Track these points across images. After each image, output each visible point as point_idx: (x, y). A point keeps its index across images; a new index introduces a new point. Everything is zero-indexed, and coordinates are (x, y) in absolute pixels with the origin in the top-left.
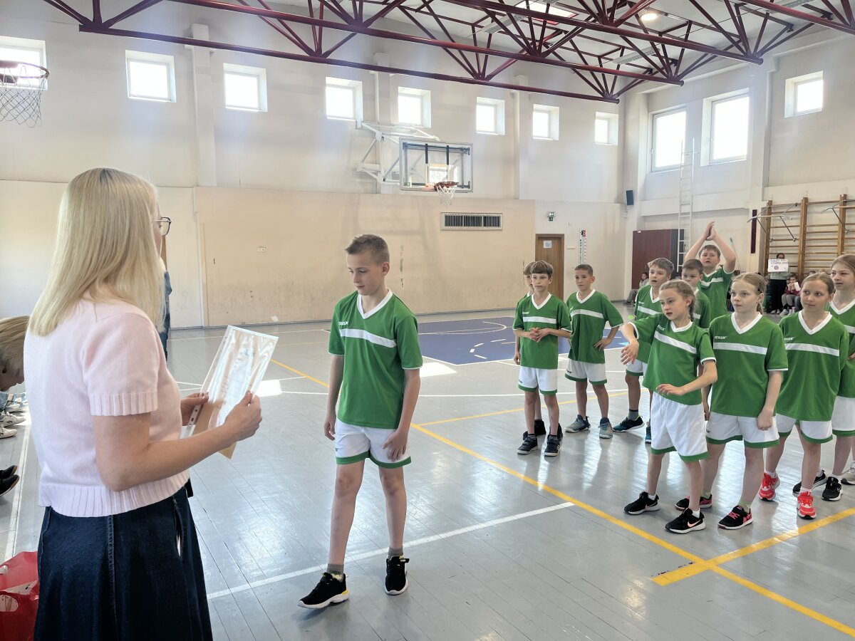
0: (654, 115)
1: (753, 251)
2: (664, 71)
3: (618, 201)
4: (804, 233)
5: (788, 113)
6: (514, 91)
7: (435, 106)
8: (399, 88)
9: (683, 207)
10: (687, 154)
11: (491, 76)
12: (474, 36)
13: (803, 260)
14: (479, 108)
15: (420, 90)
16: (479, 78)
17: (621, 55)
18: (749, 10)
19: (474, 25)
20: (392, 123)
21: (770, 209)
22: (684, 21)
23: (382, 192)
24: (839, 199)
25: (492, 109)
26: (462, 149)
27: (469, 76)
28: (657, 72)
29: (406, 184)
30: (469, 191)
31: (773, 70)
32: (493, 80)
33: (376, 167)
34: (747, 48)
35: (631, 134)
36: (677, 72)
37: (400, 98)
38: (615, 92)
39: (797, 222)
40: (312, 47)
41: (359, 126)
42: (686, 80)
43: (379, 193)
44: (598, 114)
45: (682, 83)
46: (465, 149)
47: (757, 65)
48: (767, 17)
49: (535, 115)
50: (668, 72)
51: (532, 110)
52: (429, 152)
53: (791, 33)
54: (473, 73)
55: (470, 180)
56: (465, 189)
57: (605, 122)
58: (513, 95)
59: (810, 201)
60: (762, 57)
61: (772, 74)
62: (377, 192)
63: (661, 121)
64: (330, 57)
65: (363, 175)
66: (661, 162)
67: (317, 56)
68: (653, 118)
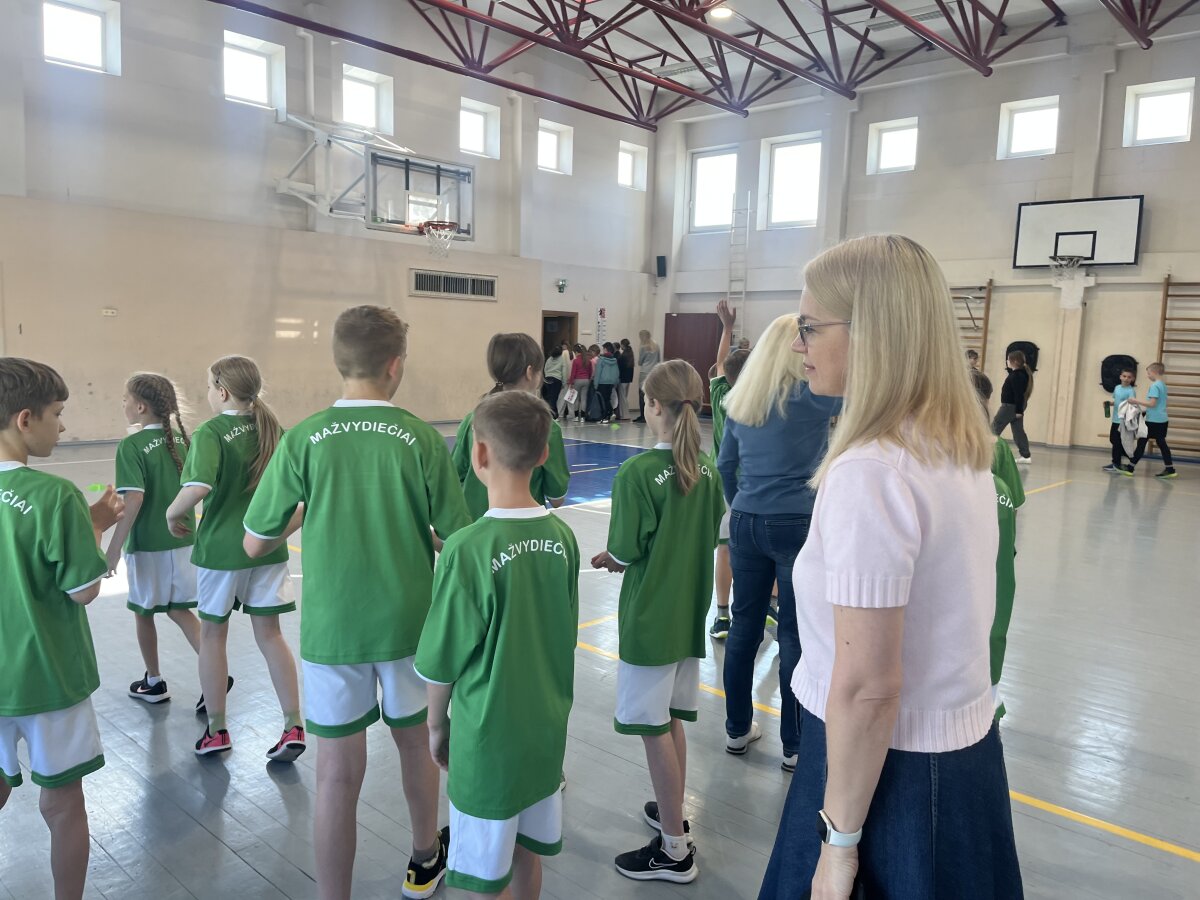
0: (693, 154)
3: (646, 270)
5: (870, 170)
6: (514, 94)
7: (401, 103)
8: (344, 65)
9: (734, 284)
10: (739, 211)
11: (490, 68)
14: (464, 115)
15: (376, 74)
16: (472, 67)
17: (663, 64)
20: (334, 120)
22: (753, 28)
23: (318, 229)
26: (457, 173)
27: (459, 63)
28: (711, 91)
29: (375, 220)
31: (856, 110)
32: (494, 74)
35: (664, 177)
36: (741, 96)
37: (346, 83)
38: (651, 116)
41: (282, 119)
42: (751, 110)
43: (311, 230)
45: (746, 114)
46: (463, 174)
48: (864, 40)
49: (541, 134)
51: (537, 128)
52: (410, 172)
53: (884, 62)
54: (465, 59)
55: (470, 222)
56: (463, 235)
58: (512, 101)
61: (853, 114)
62: (308, 228)
63: (702, 163)
65: (289, 199)
66: (701, 220)
68: (693, 157)
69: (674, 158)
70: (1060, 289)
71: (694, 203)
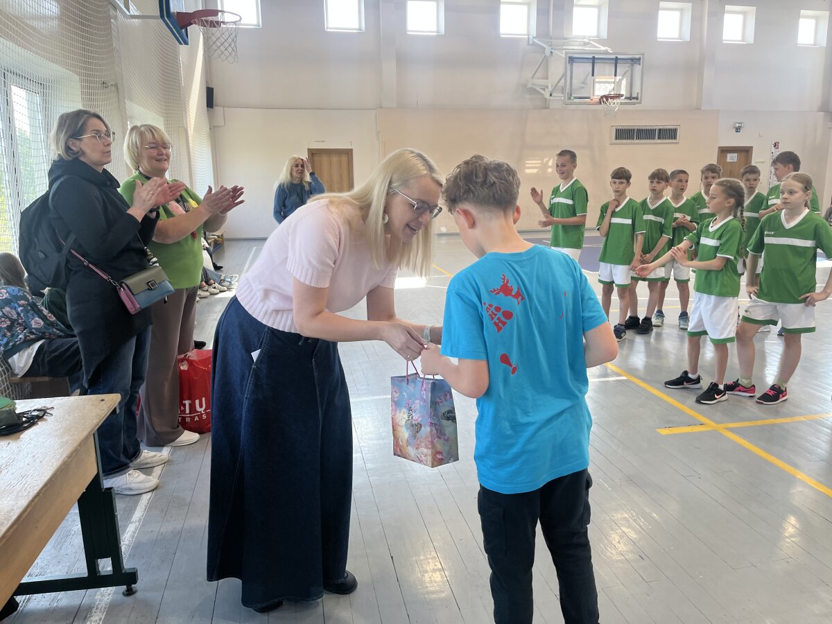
7: (612, 15)
14: (662, 15)
20: (564, 36)
25: (677, 14)
26: (632, 60)
29: (569, 99)
30: (638, 103)
33: (543, 82)
37: (575, 10)
41: (531, 42)
44: (803, 13)
46: (635, 59)
49: (727, 16)
51: (723, 12)
52: (595, 64)
55: (639, 91)
56: (633, 101)
57: (812, 21)
62: (547, 107)
65: (533, 91)
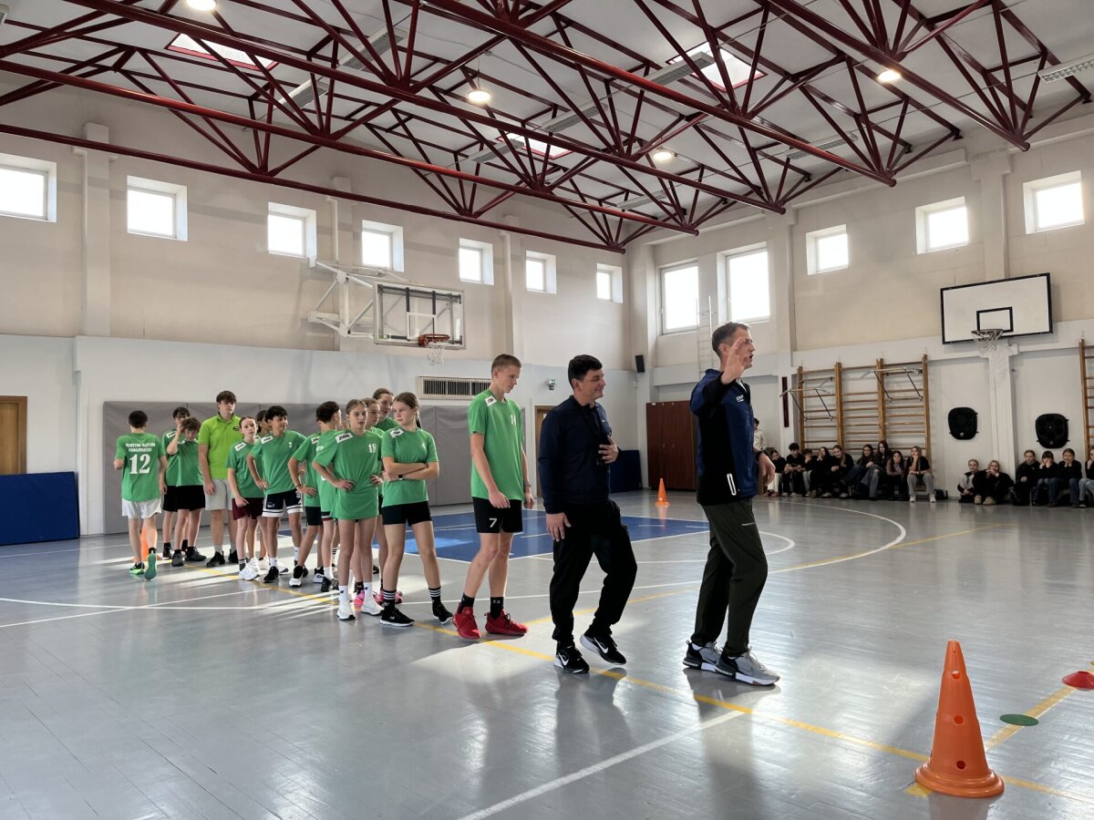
0: (661, 269)
1: (786, 424)
2: (677, 217)
3: (626, 368)
4: (841, 403)
5: (811, 271)
6: (504, 232)
7: (409, 246)
8: (364, 221)
10: (703, 314)
11: (479, 213)
12: (457, 166)
13: (842, 434)
14: (462, 252)
15: (389, 226)
16: (466, 214)
17: (626, 199)
18: (766, 156)
19: (456, 153)
20: (356, 262)
21: (801, 376)
22: (695, 166)
23: (341, 348)
24: (874, 364)
25: (477, 254)
26: (450, 296)
27: (454, 212)
28: (668, 219)
29: (382, 337)
30: (462, 348)
31: (792, 223)
32: (481, 218)
33: (334, 317)
34: (769, 196)
35: (637, 292)
36: (691, 220)
37: (364, 234)
38: (620, 241)
39: (832, 391)
40: (255, 161)
41: (313, 265)
42: (702, 229)
43: (338, 350)
44: (600, 266)
45: (697, 233)
46: (455, 296)
47: (778, 214)
48: (787, 165)
49: (528, 263)
50: (682, 220)
51: (525, 258)
53: (810, 183)
54: (458, 208)
56: (456, 345)
57: (606, 277)
58: (503, 238)
59: (844, 366)
60: (784, 206)
61: (790, 227)
62: (334, 348)
63: (668, 276)
64: (279, 176)
65: (318, 327)
66: (671, 324)
67: (261, 173)
68: (661, 273)
69: (644, 274)
70: (987, 359)
71: (664, 311)
